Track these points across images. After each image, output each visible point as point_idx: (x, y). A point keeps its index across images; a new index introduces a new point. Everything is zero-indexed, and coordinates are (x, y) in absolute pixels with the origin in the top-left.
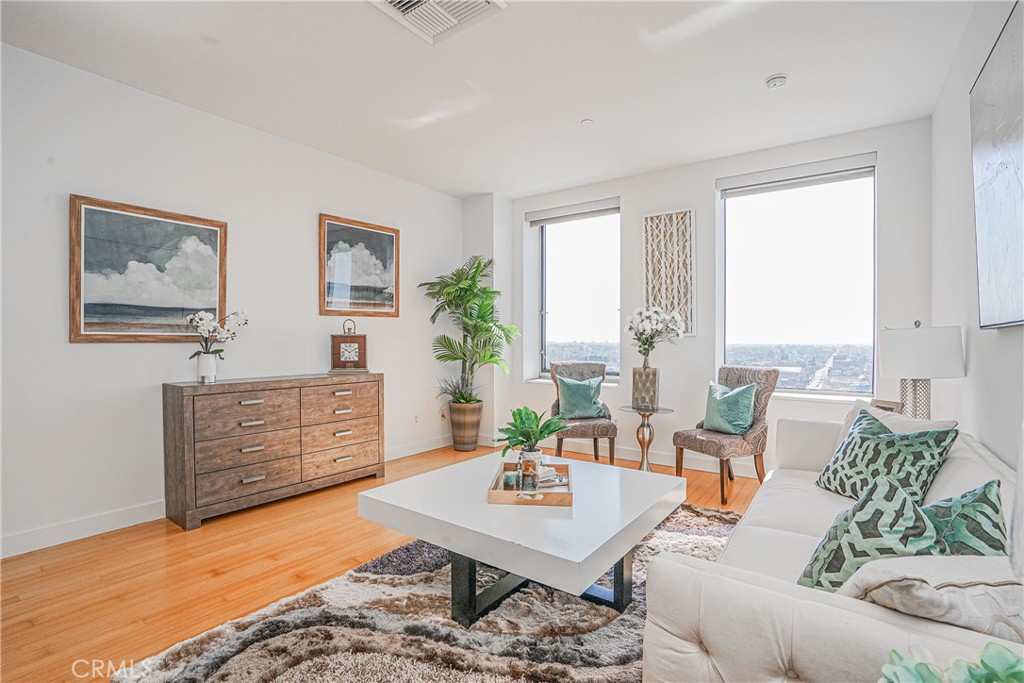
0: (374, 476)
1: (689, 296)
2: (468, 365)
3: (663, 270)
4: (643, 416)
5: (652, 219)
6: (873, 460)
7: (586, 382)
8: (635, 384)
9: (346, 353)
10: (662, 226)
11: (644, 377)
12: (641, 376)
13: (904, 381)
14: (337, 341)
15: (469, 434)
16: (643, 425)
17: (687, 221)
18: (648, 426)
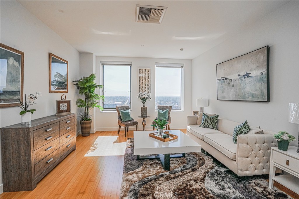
0: (74, 150)
1: (150, 89)
2: (87, 108)
3: (143, 82)
4: (144, 119)
5: (141, 69)
6: (211, 121)
7: (127, 111)
8: (142, 111)
9: (62, 107)
10: (143, 71)
11: (144, 109)
12: (143, 109)
13: (200, 108)
14: (59, 103)
15: (87, 130)
16: (144, 121)
17: (149, 71)
18: (145, 121)
